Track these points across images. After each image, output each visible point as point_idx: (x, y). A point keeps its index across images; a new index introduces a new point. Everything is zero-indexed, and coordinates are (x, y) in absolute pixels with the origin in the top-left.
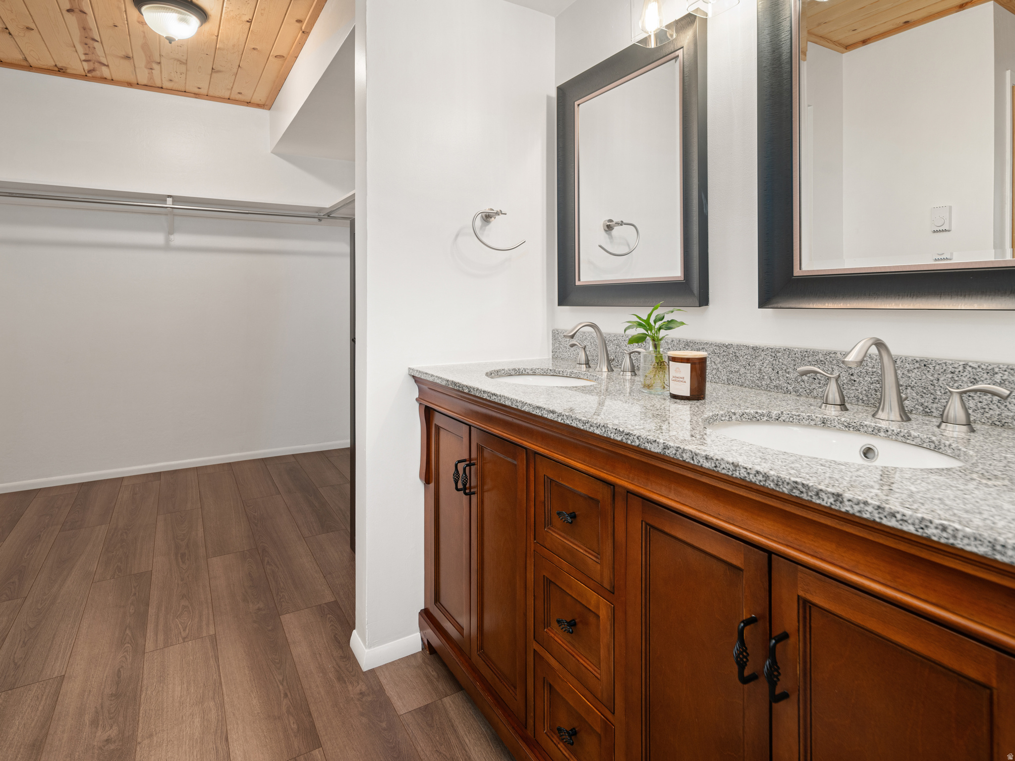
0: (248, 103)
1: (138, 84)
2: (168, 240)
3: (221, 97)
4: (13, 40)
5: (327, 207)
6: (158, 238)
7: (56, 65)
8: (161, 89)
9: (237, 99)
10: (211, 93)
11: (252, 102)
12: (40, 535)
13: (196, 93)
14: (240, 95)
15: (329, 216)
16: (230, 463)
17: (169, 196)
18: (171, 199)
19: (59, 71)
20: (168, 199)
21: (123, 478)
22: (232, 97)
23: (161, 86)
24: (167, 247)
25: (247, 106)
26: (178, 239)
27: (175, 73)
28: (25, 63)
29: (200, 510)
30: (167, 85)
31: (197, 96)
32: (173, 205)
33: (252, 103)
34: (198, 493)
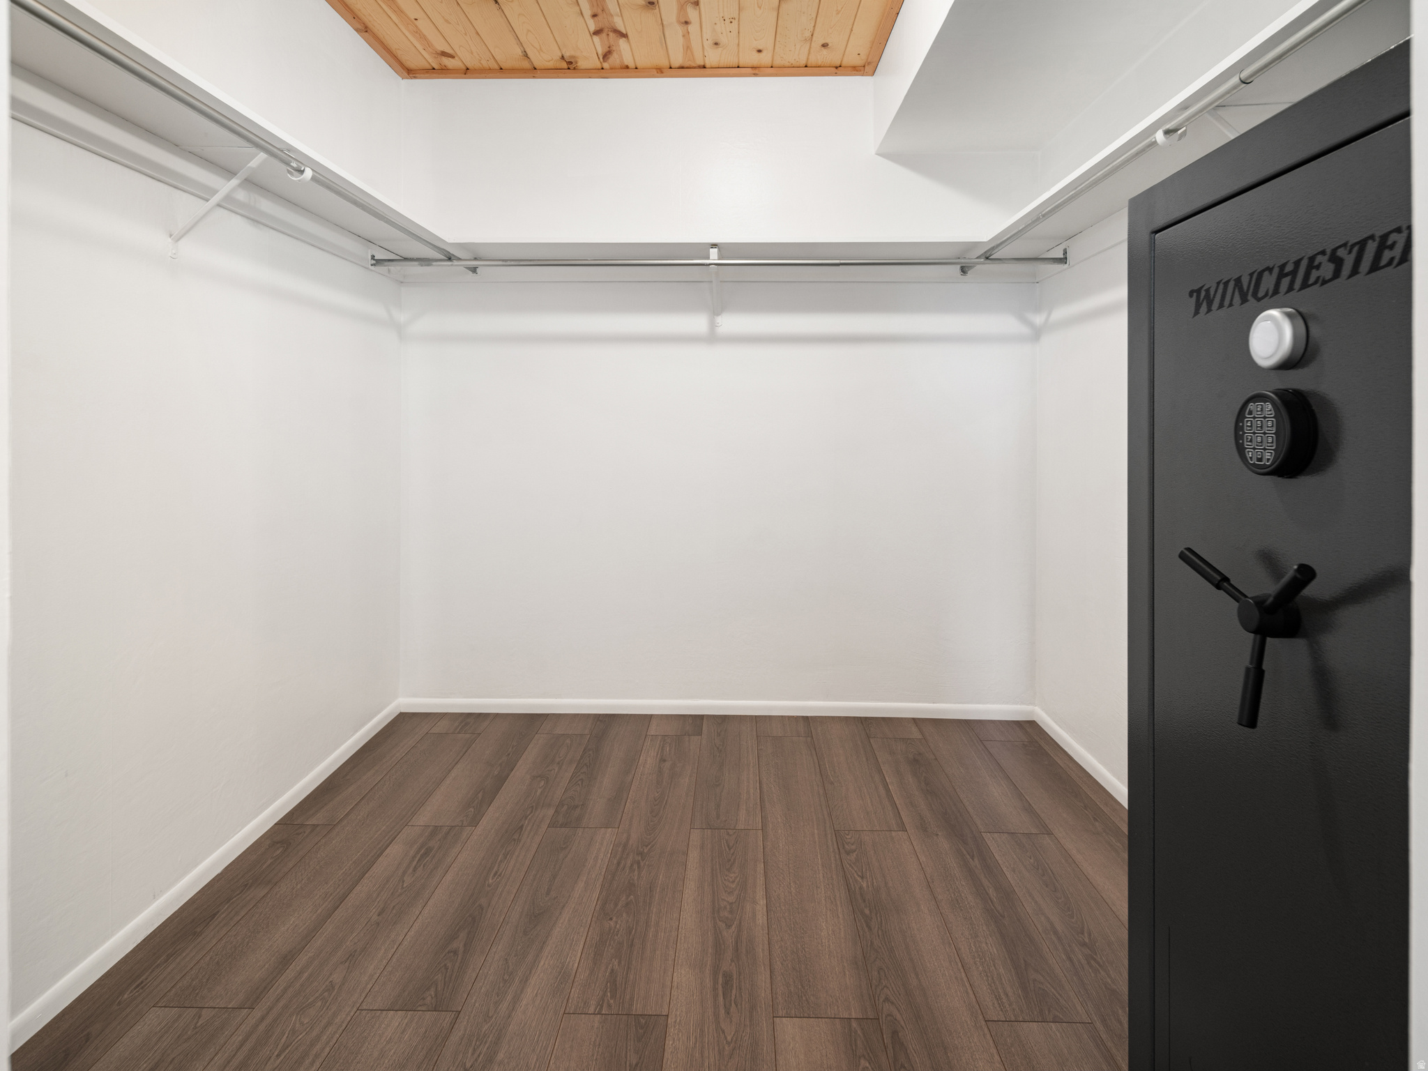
0: (837, 68)
1: (671, 68)
2: (713, 325)
3: (795, 64)
4: (502, 13)
5: (985, 240)
6: (697, 323)
7: (563, 57)
8: (702, 69)
9: (820, 63)
10: (778, 62)
11: (843, 64)
12: (522, 826)
13: (755, 63)
14: (825, 51)
15: (987, 258)
16: (807, 717)
17: (714, 245)
18: (716, 250)
19: (569, 69)
20: (711, 250)
21: (651, 716)
22: (813, 60)
23: (703, 64)
24: (712, 338)
25: (836, 74)
26: (730, 323)
27: (722, 20)
28: (526, 65)
29: (760, 831)
30: (712, 57)
31: (756, 71)
32: (719, 259)
33: (845, 67)
34: (758, 784)
